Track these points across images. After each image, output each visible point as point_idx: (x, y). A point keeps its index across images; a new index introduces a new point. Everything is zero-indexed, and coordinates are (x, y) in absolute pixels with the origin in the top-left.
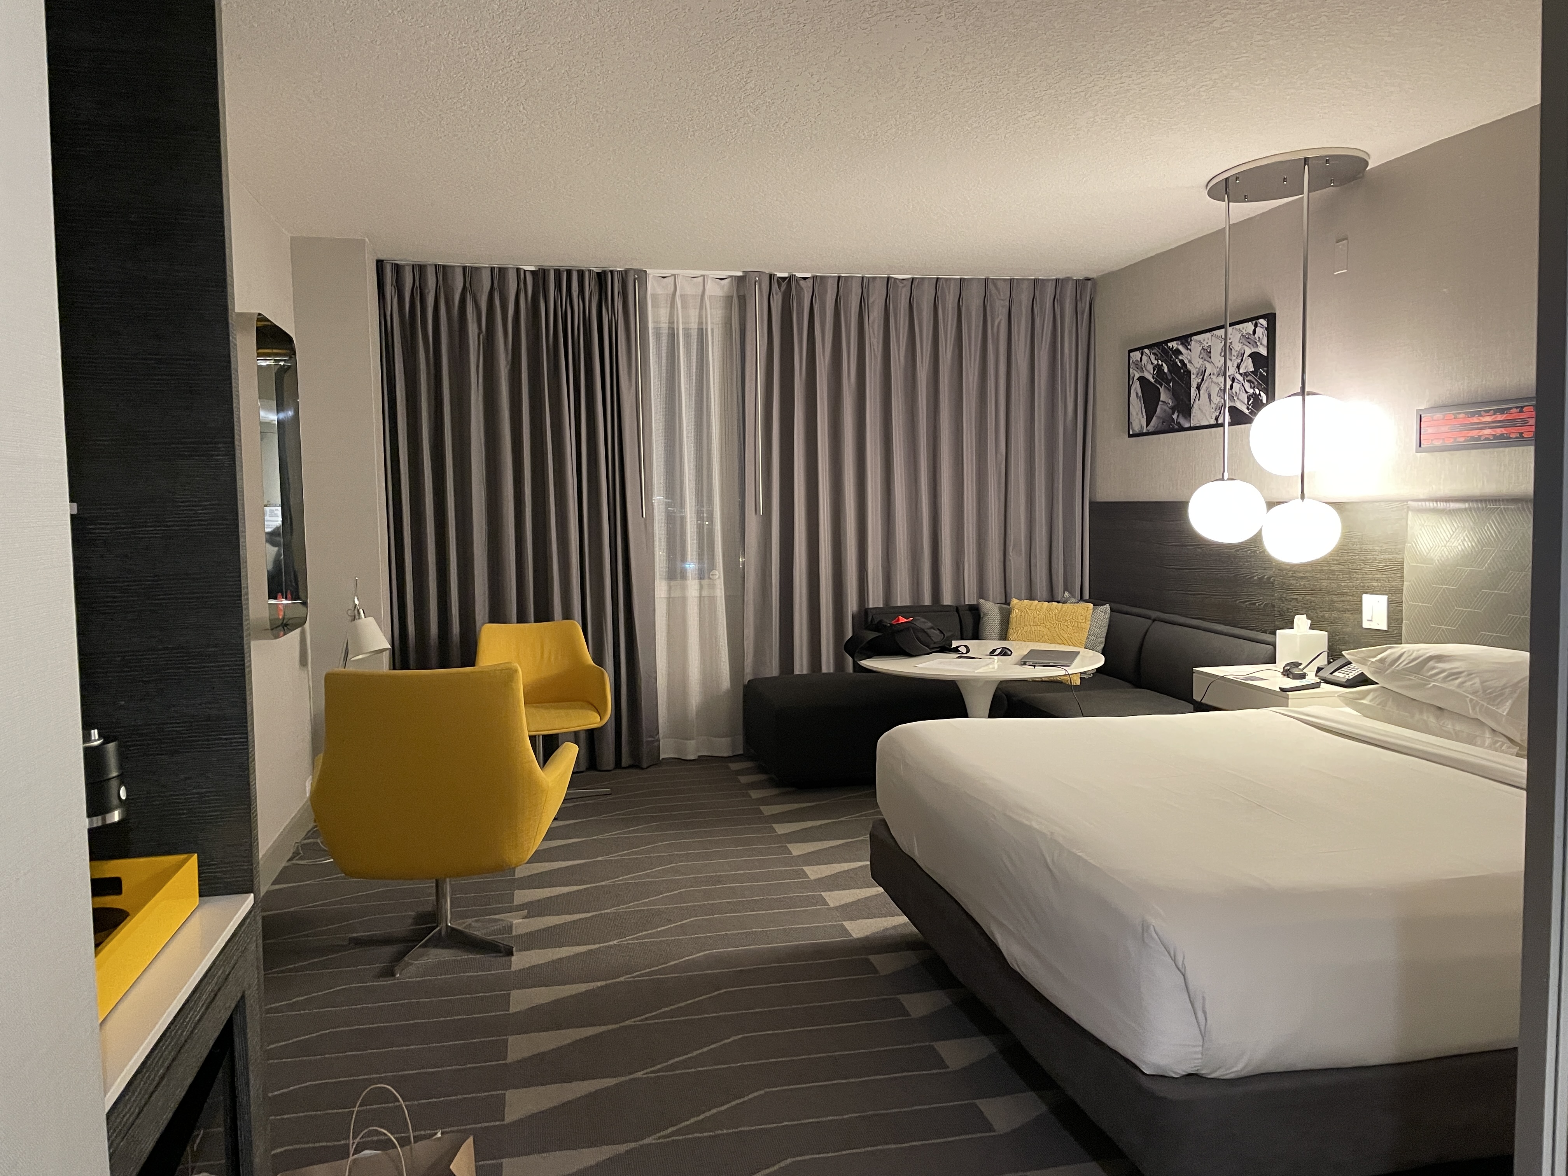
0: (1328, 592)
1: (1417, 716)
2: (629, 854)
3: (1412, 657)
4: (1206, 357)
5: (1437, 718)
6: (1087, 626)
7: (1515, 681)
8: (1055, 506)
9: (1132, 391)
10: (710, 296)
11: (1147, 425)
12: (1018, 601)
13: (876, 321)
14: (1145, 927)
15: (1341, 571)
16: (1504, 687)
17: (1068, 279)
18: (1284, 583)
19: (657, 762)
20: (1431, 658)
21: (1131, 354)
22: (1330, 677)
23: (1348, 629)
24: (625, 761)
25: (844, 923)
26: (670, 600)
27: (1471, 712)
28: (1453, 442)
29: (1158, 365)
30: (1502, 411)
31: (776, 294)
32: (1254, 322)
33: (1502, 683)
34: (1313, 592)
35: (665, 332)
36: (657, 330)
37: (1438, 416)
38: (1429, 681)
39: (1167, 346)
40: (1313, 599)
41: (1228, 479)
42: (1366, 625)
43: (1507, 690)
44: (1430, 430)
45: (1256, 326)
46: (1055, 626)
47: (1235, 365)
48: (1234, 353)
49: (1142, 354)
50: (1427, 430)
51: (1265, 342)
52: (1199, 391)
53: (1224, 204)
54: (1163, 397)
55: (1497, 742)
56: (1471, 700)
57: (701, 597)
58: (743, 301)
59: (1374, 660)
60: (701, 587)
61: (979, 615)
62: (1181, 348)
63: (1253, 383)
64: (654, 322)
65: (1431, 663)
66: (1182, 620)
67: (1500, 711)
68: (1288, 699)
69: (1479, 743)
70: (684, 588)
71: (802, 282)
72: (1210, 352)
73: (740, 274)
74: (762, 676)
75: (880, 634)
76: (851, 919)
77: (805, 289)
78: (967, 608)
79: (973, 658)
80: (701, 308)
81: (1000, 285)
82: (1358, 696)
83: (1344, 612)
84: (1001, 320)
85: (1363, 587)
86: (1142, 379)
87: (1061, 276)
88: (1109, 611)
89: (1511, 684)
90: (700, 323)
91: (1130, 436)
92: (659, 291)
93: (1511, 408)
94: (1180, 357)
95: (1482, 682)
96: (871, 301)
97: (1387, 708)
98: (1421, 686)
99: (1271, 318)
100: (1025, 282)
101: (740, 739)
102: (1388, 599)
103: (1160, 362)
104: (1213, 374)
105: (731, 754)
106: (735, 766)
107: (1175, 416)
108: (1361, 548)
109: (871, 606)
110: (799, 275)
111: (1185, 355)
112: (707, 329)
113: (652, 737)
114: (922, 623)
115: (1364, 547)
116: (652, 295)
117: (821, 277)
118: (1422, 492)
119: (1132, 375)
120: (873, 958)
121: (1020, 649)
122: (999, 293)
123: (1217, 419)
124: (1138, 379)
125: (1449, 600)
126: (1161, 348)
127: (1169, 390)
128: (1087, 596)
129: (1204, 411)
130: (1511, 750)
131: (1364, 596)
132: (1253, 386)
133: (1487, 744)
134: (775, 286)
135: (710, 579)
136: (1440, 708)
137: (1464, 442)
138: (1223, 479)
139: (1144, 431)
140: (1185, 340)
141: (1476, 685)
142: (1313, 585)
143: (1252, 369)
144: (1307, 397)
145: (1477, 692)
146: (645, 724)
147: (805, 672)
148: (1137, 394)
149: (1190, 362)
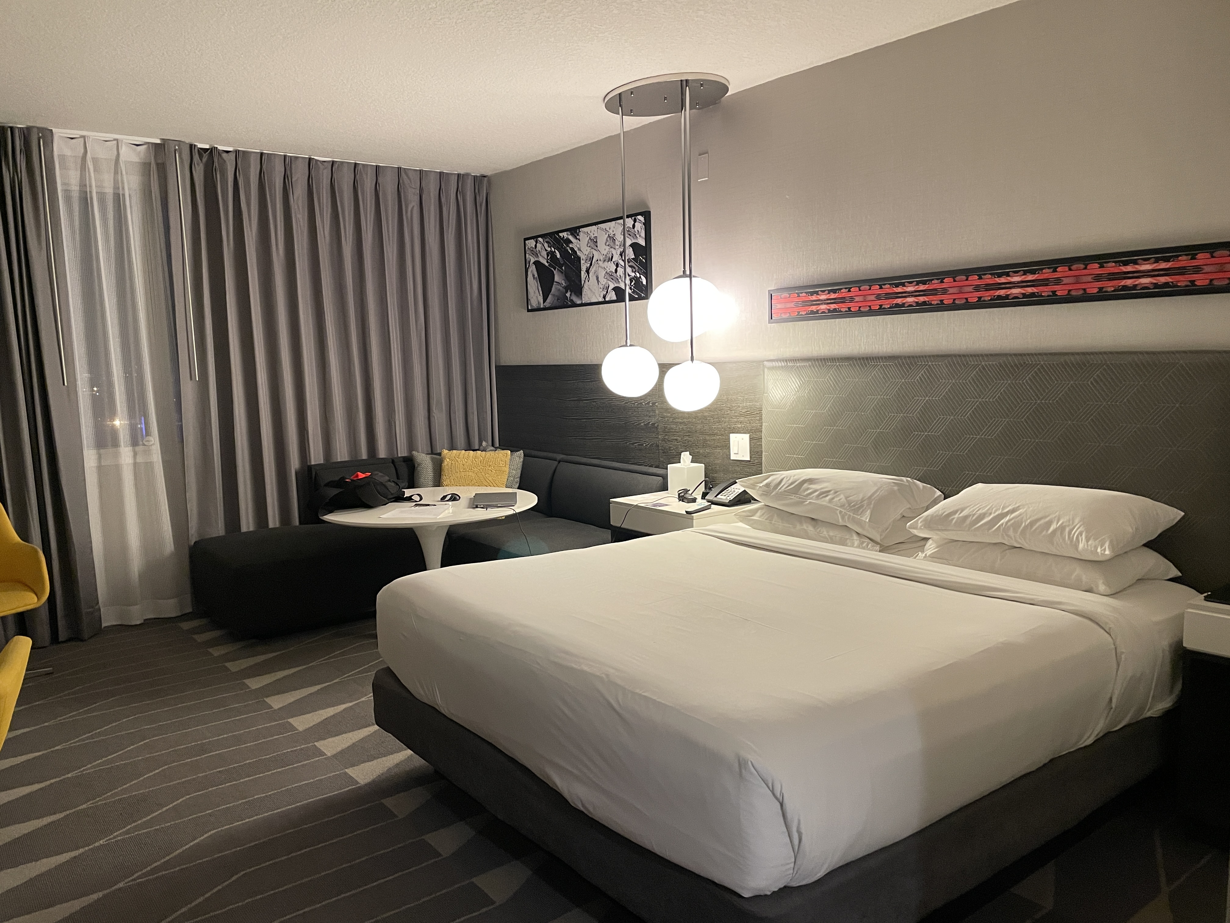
0: (702, 433)
1: (798, 527)
2: (92, 737)
3: (790, 481)
4: (593, 246)
5: (814, 527)
6: (507, 469)
7: (869, 494)
8: (468, 368)
9: (529, 273)
10: (126, 162)
11: (544, 302)
12: (447, 451)
13: (300, 198)
14: (742, 764)
15: (712, 416)
16: (862, 500)
17: (467, 175)
18: (666, 428)
19: (99, 631)
20: (804, 481)
21: (527, 242)
22: (715, 499)
23: (719, 462)
24: (63, 634)
25: (346, 770)
26: (100, 468)
27: (840, 520)
28: (797, 315)
29: (551, 251)
30: (834, 291)
31: (198, 164)
32: (633, 218)
33: (861, 497)
34: (689, 434)
35: (75, 195)
36: (67, 192)
37: (785, 294)
38: (806, 499)
39: (559, 236)
40: (689, 439)
41: (631, 345)
42: (733, 457)
43: (865, 502)
44: (779, 306)
45: (635, 221)
46: (482, 471)
47: (619, 253)
48: (617, 243)
49: (536, 242)
50: (776, 306)
51: (643, 235)
52: (588, 273)
53: (618, 117)
54: (557, 278)
55: (863, 542)
56: (841, 512)
57: (135, 464)
58: (162, 169)
59: (761, 485)
60: (135, 454)
61: (414, 466)
62: (571, 238)
63: (635, 268)
64: (64, 184)
65: (805, 485)
66: (584, 460)
67: (863, 519)
68: (693, 519)
69: (849, 544)
70: (117, 455)
71: (224, 155)
72: (596, 242)
73: (158, 141)
74: (209, 537)
75: (341, 490)
76: (353, 765)
77: (227, 161)
78: (402, 459)
79: (429, 505)
80: (116, 173)
81: (411, 174)
82: (749, 514)
83: (716, 447)
84: (413, 207)
85: (730, 428)
86: (537, 264)
87: (462, 172)
88: (523, 455)
89: (867, 497)
90: (116, 188)
91: (529, 311)
92: (68, 152)
93: (841, 289)
94: (571, 246)
95: (846, 498)
96: (294, 180)
97: (773, 522)
98: (800, 503)
99: (647, 215)
100: (433, 173)
101: (188, 598)
102: (750, 436)
103: (553, 249)
104: (600, 260)
105: (180, 614)
106: (186, 626)
107: (568, 295)
108: (727, 398)
109: (313, 463)
110: (221, 148)
111: (575, 244)
112: (124, 195)
113: (93, 607)
114: (381, 477)
115: (730, 397)
116: (59, 156)
117: (244, 152)
118: (772, 354)
119: (528, 260)
120: (388, 802)
121: (467, 493)
122: (411, 182)
123: (604, 297)
124: (533, 263)
125: (799, 435)
126: (553, 238)
127: (562, 273)
128: (497, 444)
129: (593, 291)
130: (875, 548)
131: (731, 435)
132: (634, 270)
133: (855, 545)
134: (196, 157)
135: (144, 445)
136: (813, 519)
137: (805, 315)
138: (626, 345)
139: (542, 307)
140: (574, 231)
141: (842, 500)
142: (690, 428)
143: (634, 257)
144: (693, 279)
145: (844, 505)
146: (83, 594)
147: (251, 529)
148: (534, 275)
149: (579, 249)
